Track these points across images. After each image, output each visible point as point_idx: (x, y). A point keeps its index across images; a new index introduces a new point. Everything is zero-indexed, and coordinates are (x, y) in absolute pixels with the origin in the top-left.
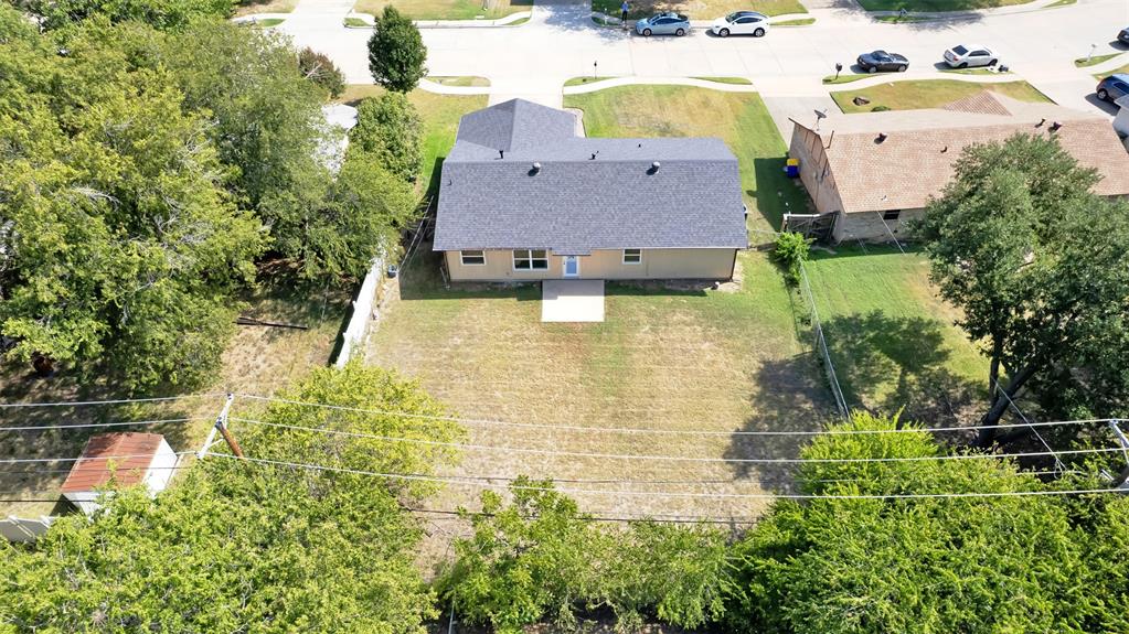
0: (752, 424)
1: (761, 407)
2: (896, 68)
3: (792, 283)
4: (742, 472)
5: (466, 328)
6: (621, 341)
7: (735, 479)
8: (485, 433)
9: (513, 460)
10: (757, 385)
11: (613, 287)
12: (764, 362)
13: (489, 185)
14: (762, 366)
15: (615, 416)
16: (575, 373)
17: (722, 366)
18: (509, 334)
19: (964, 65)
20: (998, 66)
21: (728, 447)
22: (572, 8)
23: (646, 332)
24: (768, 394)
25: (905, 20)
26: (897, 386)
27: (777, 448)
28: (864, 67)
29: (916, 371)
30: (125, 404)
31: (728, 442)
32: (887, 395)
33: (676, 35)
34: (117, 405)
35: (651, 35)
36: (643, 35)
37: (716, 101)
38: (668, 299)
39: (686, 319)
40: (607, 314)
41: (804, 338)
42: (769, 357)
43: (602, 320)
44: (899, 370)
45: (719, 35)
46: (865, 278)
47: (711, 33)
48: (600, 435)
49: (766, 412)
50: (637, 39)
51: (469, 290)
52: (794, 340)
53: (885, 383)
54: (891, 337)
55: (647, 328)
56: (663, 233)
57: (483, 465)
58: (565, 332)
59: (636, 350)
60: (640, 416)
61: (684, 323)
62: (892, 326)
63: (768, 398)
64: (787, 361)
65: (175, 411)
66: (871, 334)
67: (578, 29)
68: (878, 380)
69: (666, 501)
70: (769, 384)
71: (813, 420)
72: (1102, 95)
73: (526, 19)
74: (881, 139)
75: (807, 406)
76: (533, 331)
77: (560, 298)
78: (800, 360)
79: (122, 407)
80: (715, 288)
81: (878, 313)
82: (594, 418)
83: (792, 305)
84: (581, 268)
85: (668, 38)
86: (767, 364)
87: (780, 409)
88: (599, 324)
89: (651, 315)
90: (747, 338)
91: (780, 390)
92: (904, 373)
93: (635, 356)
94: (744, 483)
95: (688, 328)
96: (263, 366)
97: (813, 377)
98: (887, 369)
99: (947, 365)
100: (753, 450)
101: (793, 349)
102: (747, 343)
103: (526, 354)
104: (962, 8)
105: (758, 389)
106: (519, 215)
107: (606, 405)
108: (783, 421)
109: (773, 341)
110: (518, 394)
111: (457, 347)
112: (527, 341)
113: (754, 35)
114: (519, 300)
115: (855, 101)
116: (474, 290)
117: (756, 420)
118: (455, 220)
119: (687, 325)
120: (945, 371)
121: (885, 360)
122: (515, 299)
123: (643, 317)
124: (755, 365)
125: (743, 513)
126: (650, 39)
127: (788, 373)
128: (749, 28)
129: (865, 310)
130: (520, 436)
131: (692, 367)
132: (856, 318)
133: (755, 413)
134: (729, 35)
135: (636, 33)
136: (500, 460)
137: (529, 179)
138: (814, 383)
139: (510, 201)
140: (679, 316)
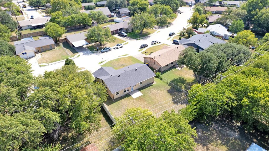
2: (147, 46)
3: (161, 79)
4: (177, 104)
5: (123, 105)
6: (148, 96)
11: (139, 89)
13: (113, 81)
16: (146, 103)
17: (163, 93)
18: (131, 102)
19: (155, 43)
20: (159, 42)
21: (173, 102)
22: (86, 51)
25: (141, 39)
28: (142, 47)
29: (185, 83)
30: (74, 146)
32: (184, 88)
33: (109, 51)
34: (72, 147)
35: (105, 52)
36: (104, 52)
37: (126, 59)
38: (148, 88)
40: (142, 93)
41: (169, 85)
44: (183, 84)
45: (116, 49)
46: (169, 75)
47: (114, 49)
50: (103, 53)
51: (118, 100)
52: (168, 86)
53: (183, 86)
54: (178, 81)
55: (149, 93)
58: (139, 98)
61: (153, 90)
62: (177, 79)
64: (170, 89)
65: (86, 141)
66: (176, 81)
67: (91, 55)
68: (181, 86)
72: (174, 43)
73: (79, 55)
74: (160, 56)
75: (177, 93)
76: (134, 100)
77: (133, 94)
79: (74, 147)
80: (153, 84)
81: (174, 79)
83: (164, 82)
84: (134, 88)
85: (108, 52)
86: (168, 90)
87: (174, 95)
88: (142, 95)
89: (148, 91)
91: (172, 93)
93: (151, 97)
94: (179, 105)
99: (187, 81)
101: (169, 87)
102: (163, 89)
103: (136, 104)
104: (147, 35)
106: (122, 83)
109: (166, 87)
111: (125, 108)
112: (135, 102)
113: (122, 47)
115: (146, 52)
116: (118, 99)
118: (112, 88)
120: (187, 82)
121: (180, 84)
122: (127, 98)
124: (166, 91)
126: (105, 53)
128: (121, 46)
129: (173, 79)
131: (160, 95)
133: (172, 97)
134: (118, 48)
135: (102, 52)
137: (119, 78)
138: (175, 90)
139: (119, 82)
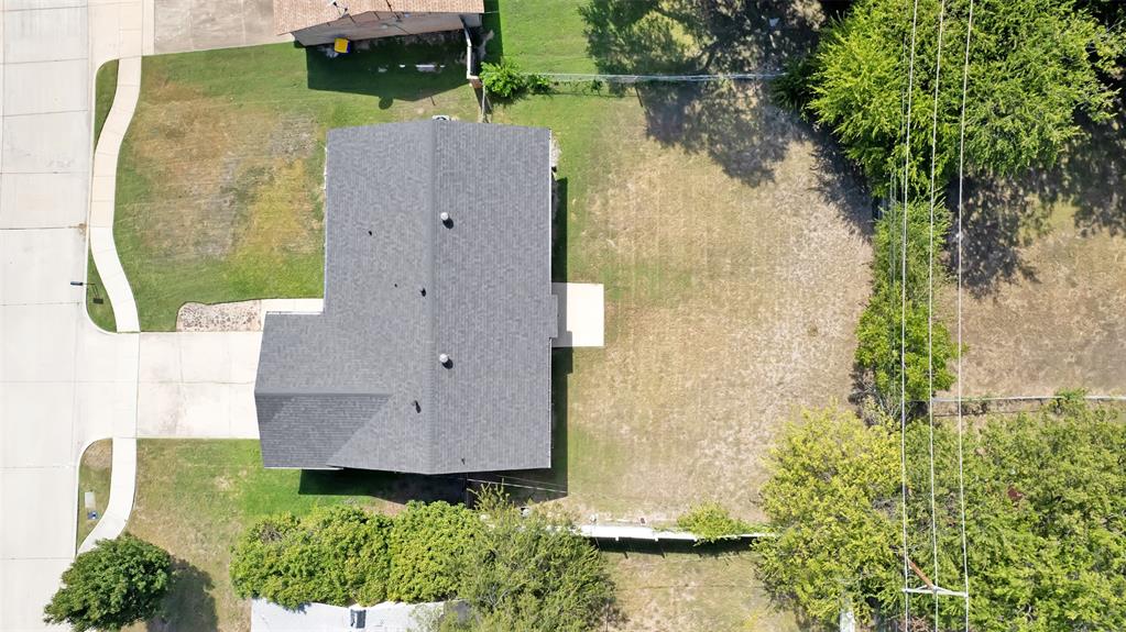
0: (717, 158)
1: (698, 147)
4: (768, 174)
5: (609, 423)
6: (629, 269)
7: (774, 181)
8: (731, 392)
9: (758, 365)
10: (673, 146)
12: (648, 135)
14: (652, 138)
15: (712, 277)
16: (665, 313)
17: (654, 175)
18: (619, 378)
21: (742, 183)
23: (617, 244)
24: (684, 138)
26: (675, 22)
27: (743, 141)
31: (737, 181)
32: (686, 33)
37: (166, 119)
38: (571, 217)
39: (598, 203)
40: (594, 280)
41: (617, 92)
42: (642, 129)
43: (601, 286)
44: (654, 14)
48: (732, 290)
49: (703, 144)
52: (623, 102)
53: (672, 32)
54: (615, 9)
55: (611, 242)
56: (532, 217)
57: (763, 391)
58: (617, 323)
59: (638, 253)
60: (710, 255)
61: (603, 205)
63: (688, 139)
64: (647, 113)
66: (612, 26)
68: (667, 35)
69: (795, 239)
70: (672, 135)
71: (714, 105)
75: (698, 107)
76: (614, 355)
78: (645, 101)
81: (583, 12)
82: (714, 296)
83: (574, 94)
86: (649, 133)
87: (701, 131)
88: (606, 289)
89: (593, 236)
90: (621, 148)
91: (679, 127)
92: (661, 10)
93: (644, 256)
94: (778, 174)
95: (611, 201)
96: (657, 617)
97: (666, 94)
98: (655, 24)
100: (746, 162)
101: (632, 106)
102: (626, 147)
103: (642, 361)
105: (678, 146)
106: (506, 376)
107: (701, 284)
108: (713, 130)
109: (622, 121)
110: (689, 366)
111: (632, 430)
112: (628, 360)
114: (571, 371)
117: (711, 153)
118: (512, 449)
119: (607, 202)
121: (643, 22)
122: (570, 377)
123: (597, 245)
124: (651, 146)
125: (805, 179)
127: (661, 115)
129: (579, 24)
130: (733, 361)
131: (657, 203)
132: (590, 36)
133: (705, 153)
136: (758, 377)
137: (458, 367)
138: (673, 94)
139: (488, 388)
140: (596, 208)
